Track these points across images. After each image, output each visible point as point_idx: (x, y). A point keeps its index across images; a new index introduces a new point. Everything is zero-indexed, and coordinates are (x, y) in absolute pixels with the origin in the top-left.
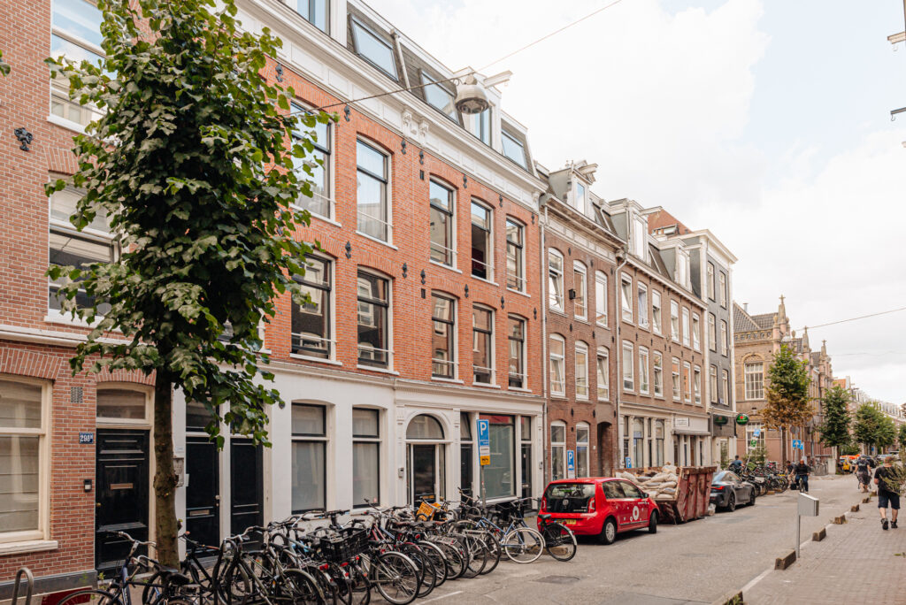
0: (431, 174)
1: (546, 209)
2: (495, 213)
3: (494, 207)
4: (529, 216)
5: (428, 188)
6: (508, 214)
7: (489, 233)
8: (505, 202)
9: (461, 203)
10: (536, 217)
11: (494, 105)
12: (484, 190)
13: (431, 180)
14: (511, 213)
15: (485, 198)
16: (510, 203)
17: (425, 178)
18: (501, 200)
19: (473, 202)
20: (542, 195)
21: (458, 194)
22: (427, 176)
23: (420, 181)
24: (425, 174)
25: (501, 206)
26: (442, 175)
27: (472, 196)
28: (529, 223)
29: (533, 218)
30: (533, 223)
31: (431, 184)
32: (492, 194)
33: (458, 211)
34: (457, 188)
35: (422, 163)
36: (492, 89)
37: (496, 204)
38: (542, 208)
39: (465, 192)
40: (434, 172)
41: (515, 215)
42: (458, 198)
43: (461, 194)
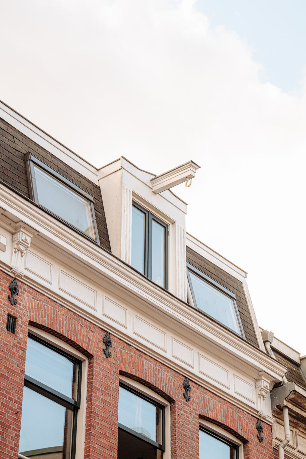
0: (32, 323)
1: (286, 412)
2: (173, 412)
3: (171, 401)
4: (252, 426)
5: (24, 350)
6: (201, 417)
7: (163, 451)
8: (195, 393)
9: (97, 384)
10: (265, 429)
11: (173, 223)
12: (148, 364)
13: (31, 336)
14: (211, 415)
15: (151, 380)
16: (208, 396)
17: (18, 329)
18: (187, 388)
19: (123, 385)
20: (277, 385)
21: (91, 367)
22: (22, 328)
23: (5, 335)
24: (19, 322)
25: (188, 399)
26: (56, 328)
27: (122, 373)
28: (252, 437)
29: (260, 429)
30: (261, 440)
31: (30, 342)
32: (167, 375)
33: (90, 399)
34: (90, 356)
35: (14, 303)
36: (166, 194)
37: (177, 395)
38: (278, 411)
39: (105, 364)
40: (40, 321)
41: (219, 419)
42: (91, 375)
43: (97, 369)
